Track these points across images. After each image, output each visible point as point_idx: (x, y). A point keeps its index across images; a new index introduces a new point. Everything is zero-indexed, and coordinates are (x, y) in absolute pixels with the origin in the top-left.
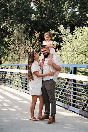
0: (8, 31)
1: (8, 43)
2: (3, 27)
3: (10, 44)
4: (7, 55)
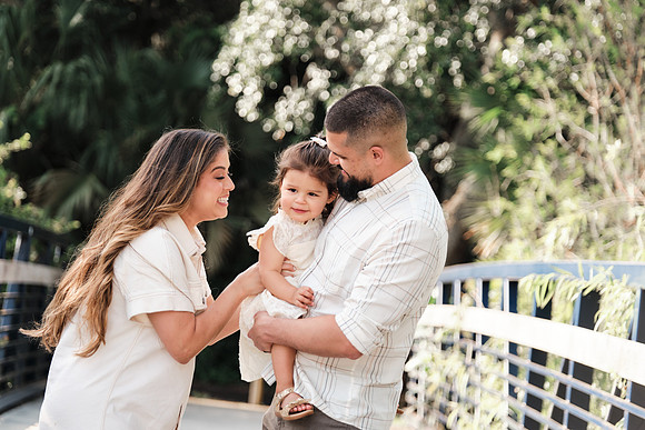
3: (536, 94)
4: (510, 192)
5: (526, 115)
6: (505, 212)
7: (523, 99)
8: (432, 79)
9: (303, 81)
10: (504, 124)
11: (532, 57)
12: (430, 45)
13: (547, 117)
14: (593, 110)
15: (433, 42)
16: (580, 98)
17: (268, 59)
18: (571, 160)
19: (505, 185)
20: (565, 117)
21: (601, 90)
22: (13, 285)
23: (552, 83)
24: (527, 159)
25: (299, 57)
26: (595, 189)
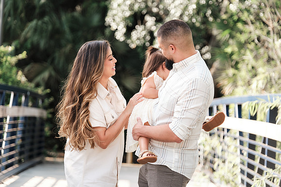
3: (245, 23)
4: (236, 66)
5: (241, 32)
6: (234, 75)
7: (240, 25)
8: (199, 19)
9: (143, 22)
10: (232, 37)
11: (243, 7)
12: (198, 4)
13: (250, 33)
14: (270, 29)
15: (199, 2)
16: (264, 23)
17: (128, 14)
18: (262, 51)
19: (233, 63)
20: (258, 32)
21: (273, 20)
22: (22, 117)
23: (252, 18)
24: (243, 51)
25: (141, 12)
26: (272, 63)
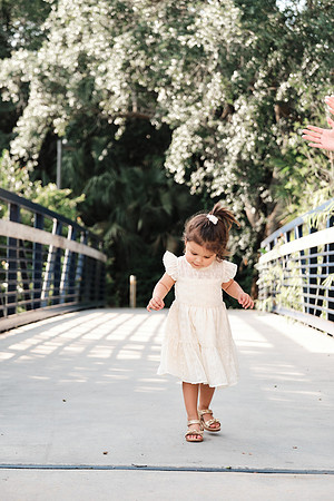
0: (303, 110)
1: (295, 152)
2: (283, 97)
3: (305, 157)
4: (296, 202)
6: (295, 210)
12: (256, 140)
13: (311, 167)
14: (330, 161)
16: (325, 157)
19: (294, 199)
23: (312, 151)
